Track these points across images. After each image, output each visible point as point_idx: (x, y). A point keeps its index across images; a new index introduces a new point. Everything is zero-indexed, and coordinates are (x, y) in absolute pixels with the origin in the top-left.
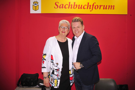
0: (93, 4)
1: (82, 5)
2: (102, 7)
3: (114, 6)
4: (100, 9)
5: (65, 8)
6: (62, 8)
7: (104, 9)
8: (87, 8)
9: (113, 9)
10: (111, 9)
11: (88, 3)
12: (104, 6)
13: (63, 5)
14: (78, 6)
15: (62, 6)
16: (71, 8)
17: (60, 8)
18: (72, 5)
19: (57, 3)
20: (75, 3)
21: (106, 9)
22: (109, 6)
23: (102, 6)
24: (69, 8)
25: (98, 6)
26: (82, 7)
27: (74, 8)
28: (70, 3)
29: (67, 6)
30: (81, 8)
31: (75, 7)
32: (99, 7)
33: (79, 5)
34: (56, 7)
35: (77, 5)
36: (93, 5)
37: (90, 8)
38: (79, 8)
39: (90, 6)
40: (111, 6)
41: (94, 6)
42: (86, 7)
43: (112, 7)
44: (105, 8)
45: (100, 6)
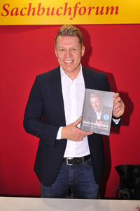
0: (76, 5)
1: (53, 9)
2: (94, 11)
3: (117, 8)
4: (89, 14)
5: (22, 14)
6: (17, 14)
7: (97, 14)
8: (65, 14)
9: (116, 13)
10: (112, 13)
11: (66, 4)
12: (98, 8)
13: (17, 9)
14: (46, 11)
15: (17, 12)
16: (33, 14)
17: (12, 15)
18: (34, 9)
19: (6, 7)
20: (40, 4)
21: (102, 14)
22: (108, 8)
23: (93, 8)
24: (28, 14)
25: (85, 8)
26: (55, 12)
27: (38, 14)
28: (30, 4)
29: (25, 12)
30: (52, 14)
31: (40, 13)
32: (88, 10)
33: (49, 9)
34: (5, 13)
35: (44, 9)
36: (76, 7)
37: (70, 14)
38: (48, 14)
39: (70, 8)
40: (112, 7)
41: (78, 10)
42: (61, 11)
43: (114, 10)
44: (99, 11)
45: (90, 8)
